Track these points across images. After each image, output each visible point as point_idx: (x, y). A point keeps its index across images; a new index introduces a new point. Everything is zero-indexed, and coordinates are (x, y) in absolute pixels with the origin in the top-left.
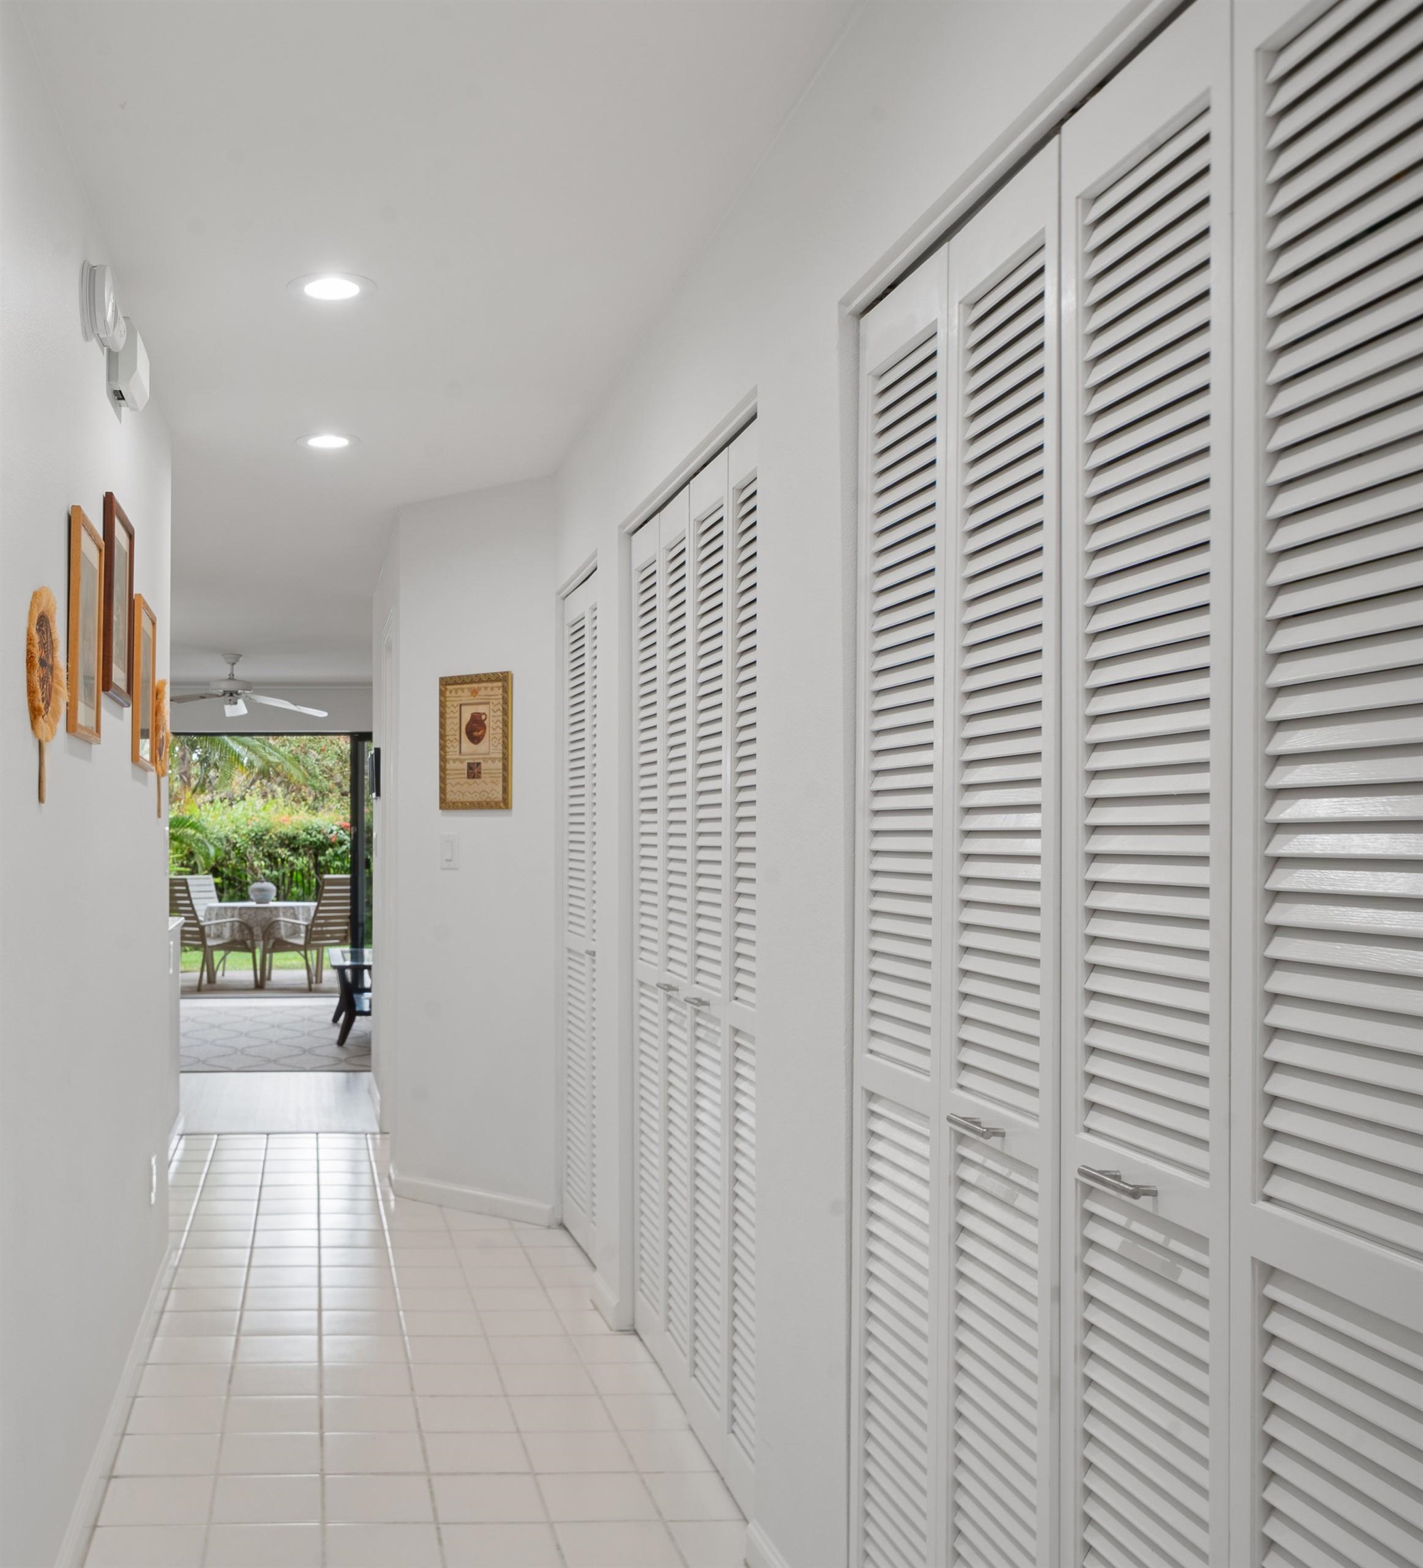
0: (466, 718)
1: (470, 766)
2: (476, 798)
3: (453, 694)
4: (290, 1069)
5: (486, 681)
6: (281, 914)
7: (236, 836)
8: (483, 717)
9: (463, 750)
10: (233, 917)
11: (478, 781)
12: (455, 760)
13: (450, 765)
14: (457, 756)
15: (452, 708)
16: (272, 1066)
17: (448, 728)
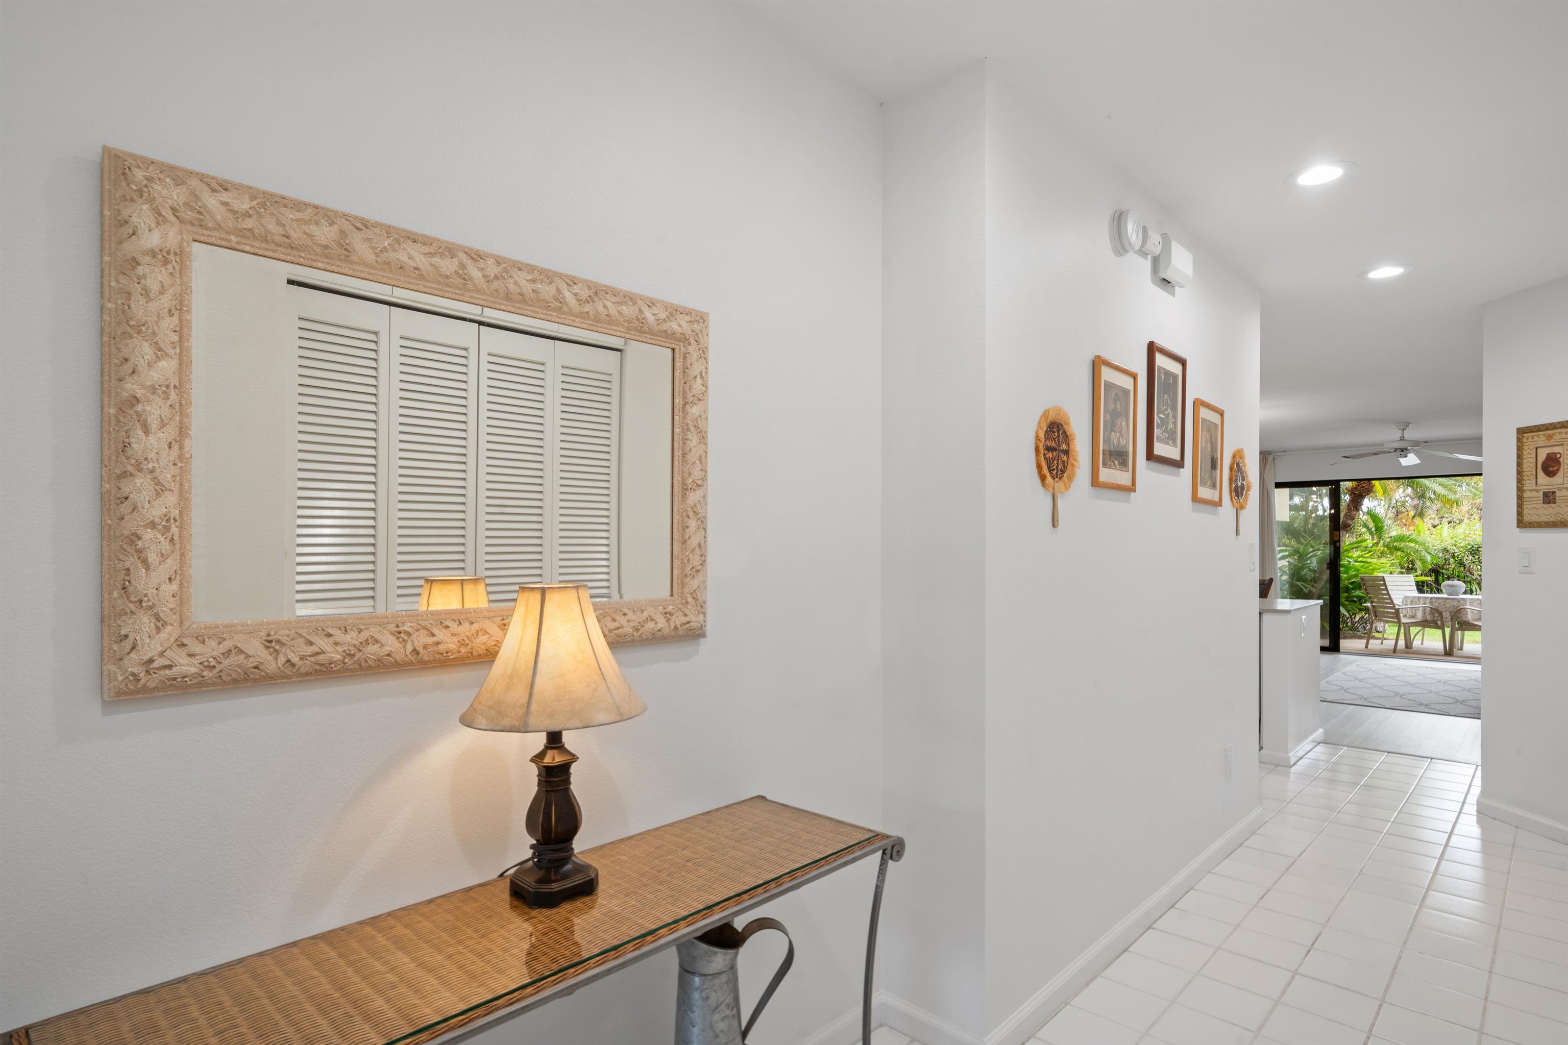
0: (1542, 456)
1: (1546, 495)
2: (1552, 519)
3: (1530, 440)
4: (1436, 712)
5: (1560, 428)
6: (1468, 603)
7: (1454, 548)
8: (1558, 456)
9: (1539, 482)
10: (1425, 604)
11: (1553, 505)
12: (1531, 491)
13: (1527, 495)
14: (1534, 487)
15: (1529, 451)
16: (1422, 708)
17: (1525, 466)
